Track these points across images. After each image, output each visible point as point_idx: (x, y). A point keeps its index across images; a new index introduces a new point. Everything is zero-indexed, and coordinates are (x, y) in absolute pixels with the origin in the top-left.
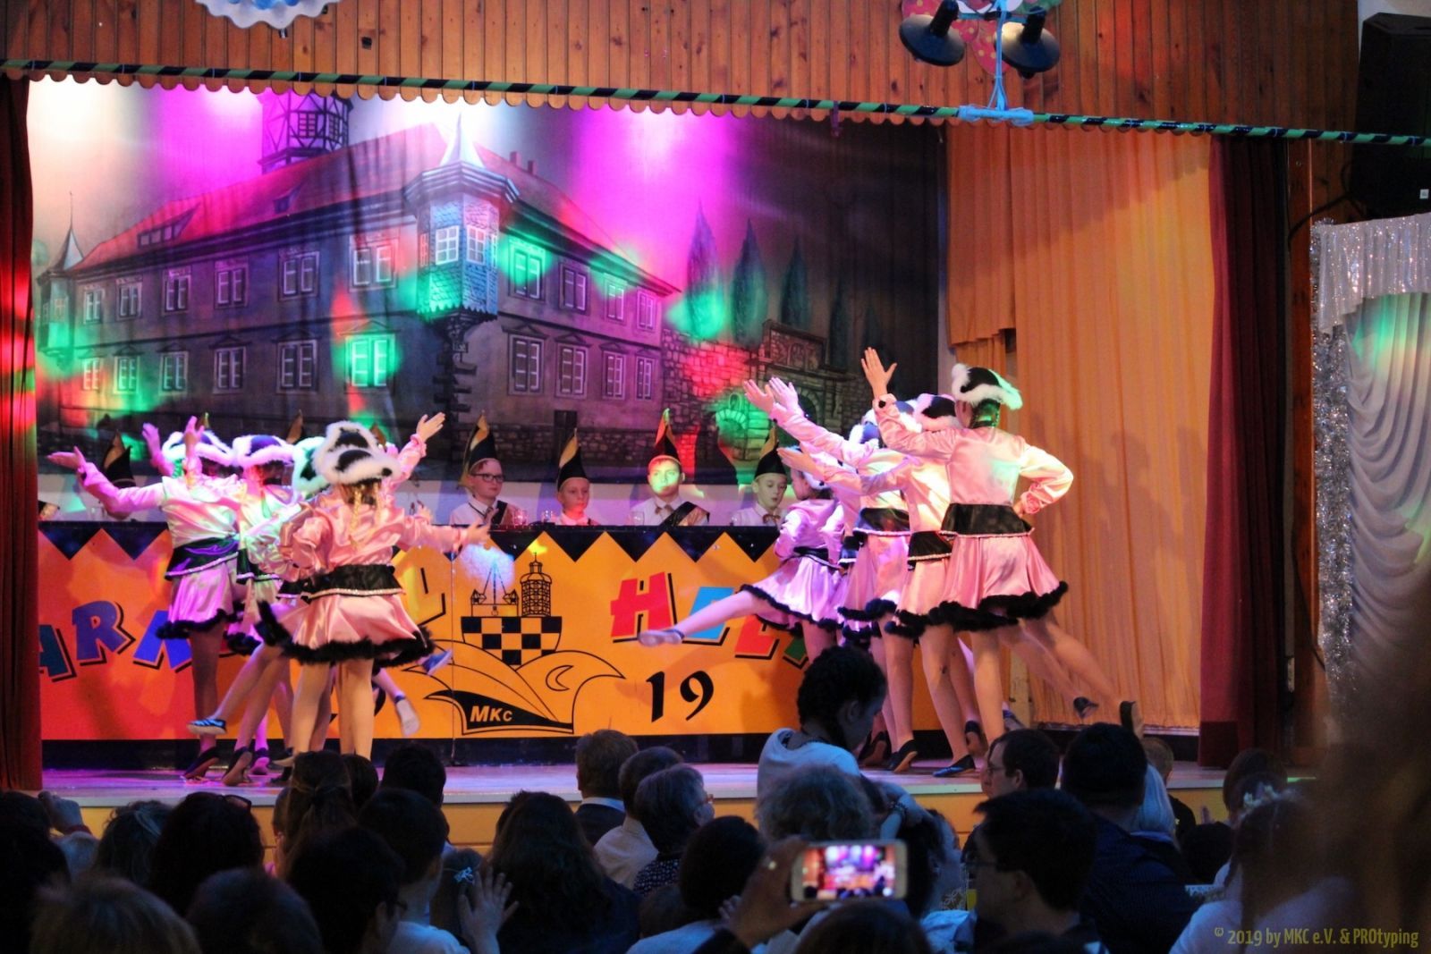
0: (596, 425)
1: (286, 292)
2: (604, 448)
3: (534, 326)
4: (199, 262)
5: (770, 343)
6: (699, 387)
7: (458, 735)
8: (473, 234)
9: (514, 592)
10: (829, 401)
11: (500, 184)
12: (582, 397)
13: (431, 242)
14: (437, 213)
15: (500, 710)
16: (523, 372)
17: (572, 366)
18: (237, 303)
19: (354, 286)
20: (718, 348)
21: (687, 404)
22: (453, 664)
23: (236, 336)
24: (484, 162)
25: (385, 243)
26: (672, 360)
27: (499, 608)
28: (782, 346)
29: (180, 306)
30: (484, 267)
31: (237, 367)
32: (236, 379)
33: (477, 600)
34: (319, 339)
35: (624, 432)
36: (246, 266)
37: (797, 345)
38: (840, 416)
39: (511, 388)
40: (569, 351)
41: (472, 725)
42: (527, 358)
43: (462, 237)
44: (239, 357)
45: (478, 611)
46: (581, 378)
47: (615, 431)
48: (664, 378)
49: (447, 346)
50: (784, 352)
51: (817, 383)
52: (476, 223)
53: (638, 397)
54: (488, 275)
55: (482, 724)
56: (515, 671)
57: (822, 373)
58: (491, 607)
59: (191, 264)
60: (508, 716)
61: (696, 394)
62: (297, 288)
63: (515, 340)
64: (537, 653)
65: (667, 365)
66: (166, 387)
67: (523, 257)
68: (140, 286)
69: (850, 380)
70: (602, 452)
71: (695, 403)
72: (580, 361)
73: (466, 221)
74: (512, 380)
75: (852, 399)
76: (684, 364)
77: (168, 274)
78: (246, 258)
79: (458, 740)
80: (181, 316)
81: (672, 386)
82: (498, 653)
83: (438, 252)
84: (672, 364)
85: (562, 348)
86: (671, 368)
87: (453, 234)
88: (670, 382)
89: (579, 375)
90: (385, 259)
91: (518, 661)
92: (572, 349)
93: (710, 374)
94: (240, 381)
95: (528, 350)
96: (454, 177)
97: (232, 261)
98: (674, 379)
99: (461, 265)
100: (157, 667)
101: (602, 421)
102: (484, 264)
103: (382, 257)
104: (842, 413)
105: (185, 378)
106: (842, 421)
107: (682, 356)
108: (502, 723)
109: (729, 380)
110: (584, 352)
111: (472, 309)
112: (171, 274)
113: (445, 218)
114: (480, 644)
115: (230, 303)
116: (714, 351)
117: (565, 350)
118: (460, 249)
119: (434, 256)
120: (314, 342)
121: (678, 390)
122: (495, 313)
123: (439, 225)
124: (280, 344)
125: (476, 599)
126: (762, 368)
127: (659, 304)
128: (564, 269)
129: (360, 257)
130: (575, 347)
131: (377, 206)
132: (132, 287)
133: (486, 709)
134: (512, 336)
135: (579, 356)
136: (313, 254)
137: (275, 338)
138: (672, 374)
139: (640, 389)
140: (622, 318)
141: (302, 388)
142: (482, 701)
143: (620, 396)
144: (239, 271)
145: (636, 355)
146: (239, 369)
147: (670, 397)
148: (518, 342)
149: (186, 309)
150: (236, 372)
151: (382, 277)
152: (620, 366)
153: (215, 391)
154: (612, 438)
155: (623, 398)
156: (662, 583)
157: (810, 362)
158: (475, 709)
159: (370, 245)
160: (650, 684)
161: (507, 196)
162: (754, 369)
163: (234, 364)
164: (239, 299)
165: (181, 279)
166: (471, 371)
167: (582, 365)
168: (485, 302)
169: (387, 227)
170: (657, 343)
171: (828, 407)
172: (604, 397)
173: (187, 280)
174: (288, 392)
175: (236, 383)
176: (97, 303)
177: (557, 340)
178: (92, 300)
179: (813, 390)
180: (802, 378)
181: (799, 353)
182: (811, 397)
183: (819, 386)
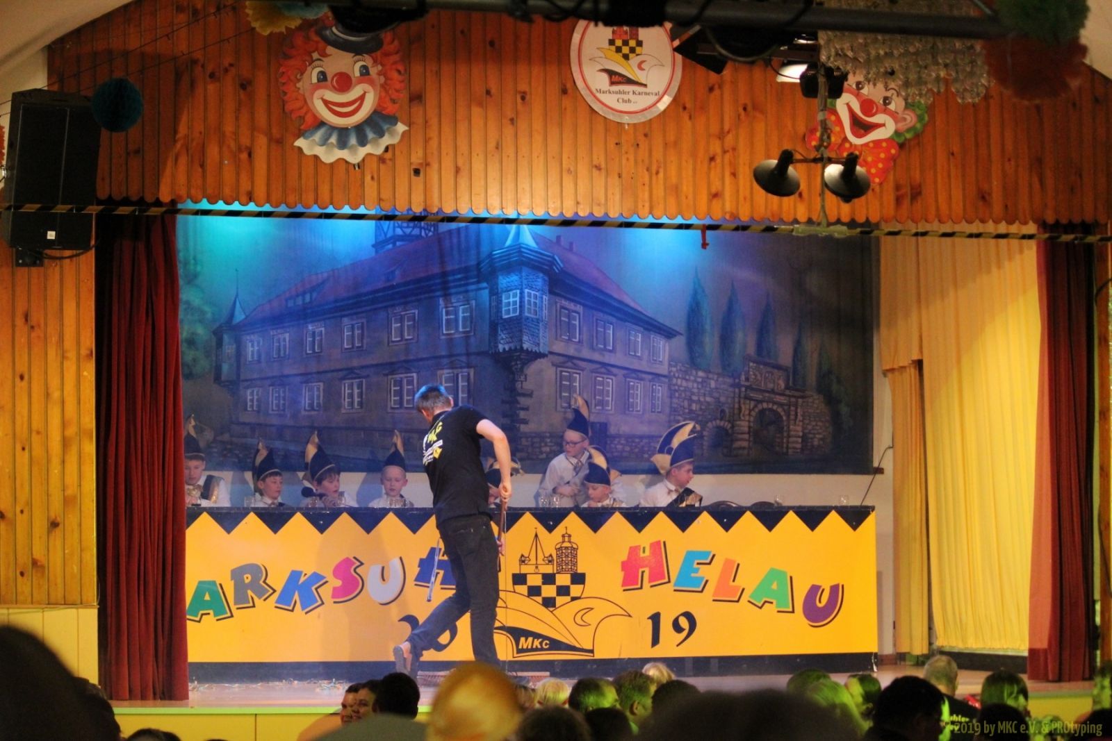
0: (621, 432)
1: (394, 339)
2: (628, 449)
3: (575, 361)
4: (329, 318)
5: (749, 371)
6: (696, 404)
7: (510, 658)
8: (529, 295)
9: (551, 556)
10: (793, 413)
11: (549, 259)
12: (611, 412)
13: (499, 302)
14: (503, 281)
15: (540, 640)
16: (567, 394)
17: (603, 389)
18: (358, 347)
19: (443, 334)
20: (711, 376)
21: (687, 417)
22: (506, 607)
23: (356, 371)
24: (537, 243)
25: (466, 303)
26: (676, 384)
27: (539, 567)
28: (757, 373)
29: (317, 351)
30: (538, 319)
31: (358, 393)
32: (358, 402)
33: (524, 562)
34: (418, 373)
35: (641, 437)
36: (364, 321)
37: (768, 372)
38: (801, 423)
39: (559, 408)
40: (601, 379)
41: (519, 651)
42: (570, 385)
43: (522, 298)
44: (360, 386)
45: (525, 569)
46: (610, 399)
47: (634, 436)
48: (671, 398)
49: (511, 376)
50: (759, 377)
51: (783, 400)
52: (531, 288)
53: (652, 412)
54: (541, 325)
55: (527, 650)
56: (551, 612)
57: (788, 392)
58: (534, 567)
59: (324, 320)
60: (546, 644)
61: (694, 409)
62: (402, 335)
63: (561, 372)
64: (568, 599)
65: (673, 388)
66: (307, 408)
67: (567, 312)
68: (287, 336)
69: (809, 397)
70: (626, 451)
71: (694, 415)
72: (609, 386)
73: (524, 286)
74: (559, 401)
75: (810, 411)
76: (685, 387)
77: (307, 327)
78: (364, 315)
79: (510, 662)
80: (317, 357)
81: (677, 403)
82: (539, 599)
83: (504, 309)
84: (677, 388)
85: (596, 377)
86: (676, 391)
87: (515, 296)
88: (675, 401)
89: (608, 396)
90: (465, 315)
91: (554, 605)
92: (603, 378)
93: (705, 395)
94: (361, 404)
95: (570, 379)
96: (515, 255)
97: (355, 317)
98: (678, 398)
99: (521, 318)
100: (292, 611)
101: (625, 429)
102: (537, 317)
103: (463, 313)
104: (802, 421)
105: (321, 402)
106: (803, 427)
107: (684, 381)
108: (542, 649)
109: (719, 399)
110: (612, 380)
111: (530, 349)
112: (310, 327)
113: (509, 284)
114: (526, 593)
115: (353, 347)
116: (708, 378)
117: (598, 379)
118: (521, 306)
119: (501, 312)
120: (415, 375)
121: (681, 407)
122: (547, 353)
123: (505, 289)
124: (390, 377)
125: (523, 560)
126: (743, 389)
127: (667, 344)
128: (597, 320)
129: (447, 313)
130: (605, 376)
131: (459, 276)
132: (281, 337)
133: (530, 639)
134: (559, 369)
135: (608, 383)
136: (413, 311)
137: (387, 372)
138: (677, 394)
139: (653, 405)
140: (639, 354)
141: (406, 408)
142: (527, 634)
143: (639, 411)
144: (360, 324)
145: (650, 381)
146: (360, 395)
147: (675, 411)
148: (563, 373)
149: (321, 352)
150: (358, 397)
151: (463, 327)
152: (639, 390)
153: (343, 411)
154: (633, 442)
155: (641, 413)
156: (659, 548)
157: (778, 384)
158: (523, 639)
159: (454, 305)
160: (650, 621)
161: (554, 267)
162: (737, 390)
163: (356, 391)
164: (360, 345)
165: (317, 331)
166: (530, 395)
167: (611, 389)
168: (539, 344)
169: (467, 291)
170: (665, 372)
171: (792, 417)
172: (627, 412)
173: (321, 331)
174: (396, 411)
175: (358, 405)
176: (256, 348)
177: (592, 371)
178: (253, 346)
179: (781, 405)
180: (772, 396)
181: (770, 378)
182: (780, 410)
183: (785, 401)
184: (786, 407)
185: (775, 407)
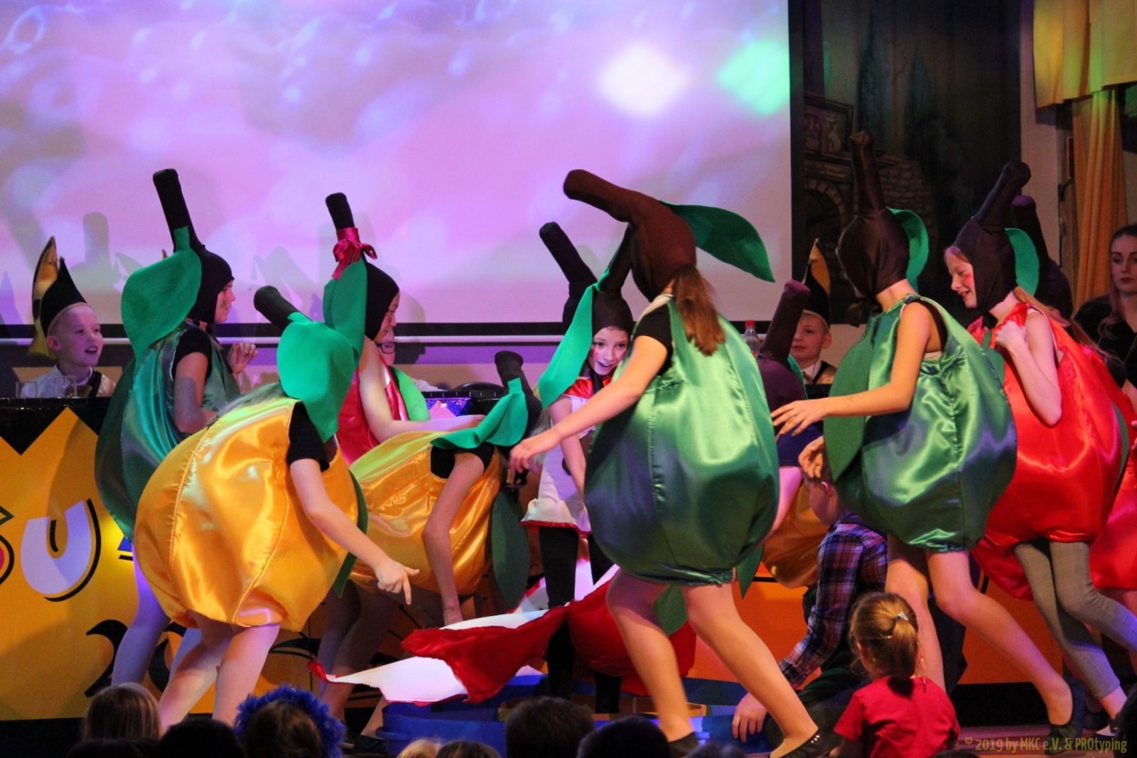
37: (806, 116)
51: (838, 171)
69: (891, 165)
75: (892, 193)
157: (829, 140)
179: (836, 183)
180: (818, 165)
181: (811, 128)
182: (832, 193)
183: (843, 176)
184: (844, 187)
185: (822, 188)
